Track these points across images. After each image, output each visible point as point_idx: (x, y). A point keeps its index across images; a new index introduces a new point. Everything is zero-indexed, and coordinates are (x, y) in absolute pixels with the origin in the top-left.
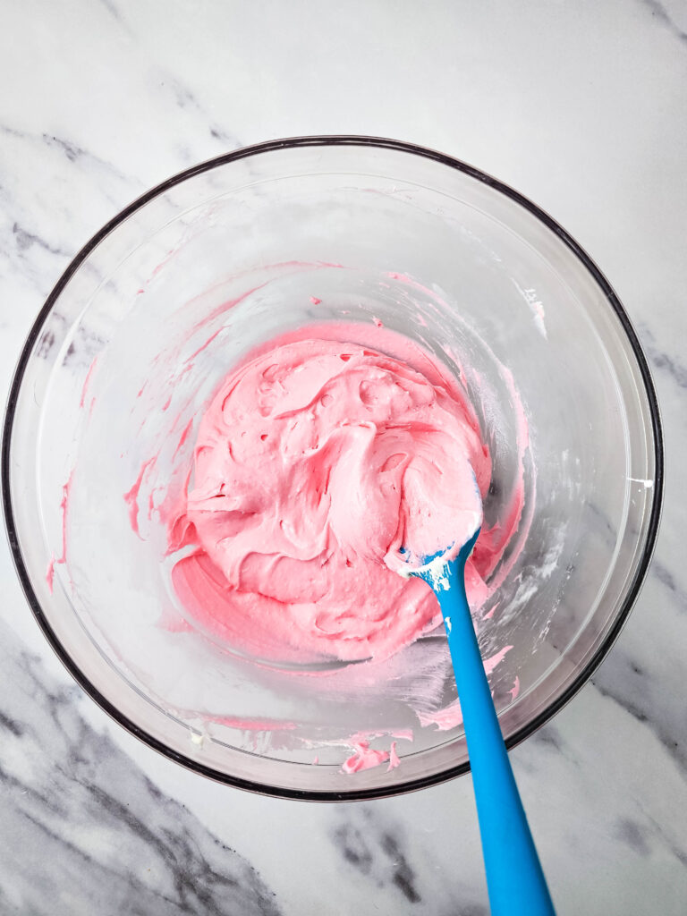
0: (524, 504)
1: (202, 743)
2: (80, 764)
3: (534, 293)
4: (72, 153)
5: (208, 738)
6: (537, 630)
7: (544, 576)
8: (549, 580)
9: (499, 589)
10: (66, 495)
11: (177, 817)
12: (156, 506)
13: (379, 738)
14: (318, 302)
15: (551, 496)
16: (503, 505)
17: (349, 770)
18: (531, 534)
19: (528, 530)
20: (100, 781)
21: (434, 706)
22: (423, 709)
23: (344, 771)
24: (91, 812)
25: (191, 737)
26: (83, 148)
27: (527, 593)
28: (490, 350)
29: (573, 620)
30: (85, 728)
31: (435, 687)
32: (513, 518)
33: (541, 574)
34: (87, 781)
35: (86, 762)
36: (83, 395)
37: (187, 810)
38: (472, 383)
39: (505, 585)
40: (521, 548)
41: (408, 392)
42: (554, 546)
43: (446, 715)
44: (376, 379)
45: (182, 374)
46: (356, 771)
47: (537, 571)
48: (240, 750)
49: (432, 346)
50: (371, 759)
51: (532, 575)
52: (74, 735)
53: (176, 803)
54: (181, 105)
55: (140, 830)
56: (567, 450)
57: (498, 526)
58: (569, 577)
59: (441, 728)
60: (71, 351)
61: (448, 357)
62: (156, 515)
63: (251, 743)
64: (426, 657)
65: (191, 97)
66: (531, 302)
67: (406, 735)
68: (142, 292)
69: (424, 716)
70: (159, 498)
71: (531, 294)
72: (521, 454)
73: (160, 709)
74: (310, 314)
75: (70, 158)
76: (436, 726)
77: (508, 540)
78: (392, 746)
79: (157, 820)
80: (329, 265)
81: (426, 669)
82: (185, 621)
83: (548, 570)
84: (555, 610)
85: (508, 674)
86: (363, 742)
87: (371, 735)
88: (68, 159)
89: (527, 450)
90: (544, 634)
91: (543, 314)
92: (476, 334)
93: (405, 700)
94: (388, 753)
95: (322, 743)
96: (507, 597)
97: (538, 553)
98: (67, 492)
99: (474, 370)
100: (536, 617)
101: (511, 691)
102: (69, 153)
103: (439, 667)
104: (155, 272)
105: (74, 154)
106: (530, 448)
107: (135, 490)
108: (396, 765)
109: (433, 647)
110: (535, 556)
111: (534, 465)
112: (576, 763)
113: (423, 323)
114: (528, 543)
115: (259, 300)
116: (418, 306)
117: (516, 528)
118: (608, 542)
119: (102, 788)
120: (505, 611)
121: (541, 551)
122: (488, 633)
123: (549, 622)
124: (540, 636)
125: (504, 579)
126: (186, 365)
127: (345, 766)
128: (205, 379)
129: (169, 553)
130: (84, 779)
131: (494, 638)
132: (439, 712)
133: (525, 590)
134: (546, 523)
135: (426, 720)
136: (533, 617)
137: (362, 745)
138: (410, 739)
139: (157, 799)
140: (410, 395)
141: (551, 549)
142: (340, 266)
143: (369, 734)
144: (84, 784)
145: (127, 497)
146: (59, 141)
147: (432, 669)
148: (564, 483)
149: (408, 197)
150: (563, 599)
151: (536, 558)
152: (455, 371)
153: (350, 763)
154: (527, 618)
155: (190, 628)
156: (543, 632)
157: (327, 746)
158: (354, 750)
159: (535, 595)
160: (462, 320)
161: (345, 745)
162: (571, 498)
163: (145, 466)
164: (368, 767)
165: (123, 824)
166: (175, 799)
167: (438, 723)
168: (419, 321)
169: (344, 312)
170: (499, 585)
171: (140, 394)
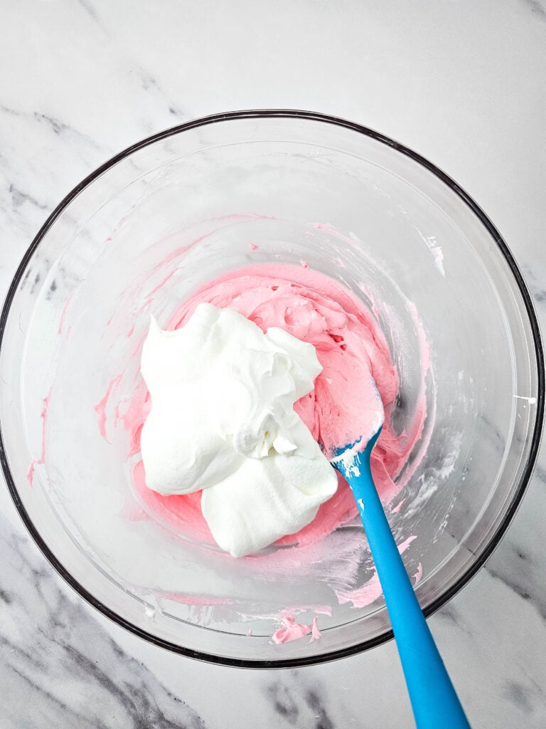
0: (426, 415)
1: (154, 616)
2: (58, 627)
3: (435, 239)
4: (58, 128)
5: (160, 611)
6: (438, 522)
7: (443, 477)
8: (447, 481)
9: (405, 487)
10: (46, 407)
11: (137, 673)
12: (121, 416)
13: (304, 613)
14: (255, 247)
15: (448, 409)
16: (408, 417)
17: (277, 641)
18: (432, 441)
19: (429, 438)
20: (74, 642)
21: (350, 587)
22: (340, 589)
23: (273, 642)
24: (67, 668)
25: (145, 610)
26: (66, 124)
27: (428, 491)
28: (397, 287)
29: (468, 513)
30: (62, 598)
31: (351, 570)
32: (417, 427)
33: (440, 476)
34: (64, 642)
35: (63, 626)
36: (61, 324)
37: (146, 668)
38: (383, 315)
39: (410, 484)
40: (423, 453)
41: (324, 318)
42: (451, 452)
43: (360, 595)
44: (299, 305)
45: (143, 307)
46: (283, 642)
47: (437, 473)
48: (186, 622)
49: (349, 284)
50: (296, 632)
51: (433, 476)
52: (54, 604)
53: (137, 661)
54: (146, 88)
55: (106, 683)
56: (462, 371)
57: (404, 434)
58: (464, 479)
59: (356, 606)
60: (53, 288)
61: (362, 293)
62: (121, 423)
63: (196, 617)
64: (343, 543)
65: (154, 81)
66: (432, 247)
67: (326, 611)
68: (110, 239)
69: (342, 595)
70: (124, 409)
71: (432, 241)
72: (424, 374)
73: (119, 585)
74: (248, 257)
75: (56, 132)
76: (351, 604)
77: (413, 446)
78: (314, 620)
79: (120, 676)
80: (264, 217)
81: (344, 555)
82: (144, 512)
83: (446, 471)
84: (452, 506)
85: (412, 560)
86: (291, 616)
87: (297, 611)
88: (54, 133)
89: (429, 370)
90: (443, 527)
91: (442, 258)
92: (386, 274)
93: (326, 580)
94: (310, 627)
95: (255, 617)
96: (411, 494)
97: (439, 457)
98: (47, 405)
99: (384, 304)
100: (436, 512)
101: (415, 576)
102: (55, 127)
103: (354, 552)
104: (121, 223)
105: (59, 128)
106: (432, 369)
107: (104, 402)
108: (317, 638)
109: (349, 535)
110: (436, 460)
111: (434, 382)
112: (469, 633)
113: (342, 265)
114: (429, 448)
115: (207, 246)
116: (337, 251)
117: (419, 436)
118: (497, 448)
119: (75, 648)
120: (410, 506)
121: (440, 455)
122: (396, 524)
123: (447, 516)
124: (440, 528)
125: (409, 478)
126: (146, 300)
127: (274, 638)
128: (163, 310)
129: (131, 455)
130: (61, 640)
131: (400, 529)
132: (354, 592)
133: (427, 489)
134: (445, 433)
135: (344, 598)
136: (434, 512)
137: (289, 619)
138: (329, 614)
139: (120, 658)
140: (326, 320)
141: (448, 454)
142: (273, 218)
143: (294, 609)
144: (61, 645)
145: (97, 408)
146: (47, 118)
147: (349, 555)
148: (460, 399)
149: (329, 160)
150: (459, 497)
151: (437, 461)
152: (369, 305)
153: (278, 636)
154: (429, 512)
155: (148, 517)
156: (442, 525)
157: (259, 620)
158: (282, 623)
159: (435, 493)
160: (374, 262)
161: (275, 619)
162: (466, 411)
163: (112, 383)
164: (294, 639)
165: (93, 678)
166: (135, 658)
167: (353, 601)
168: (338, 263)
169: (277, 256)
170: (405, 484)
171: (109, 323)
